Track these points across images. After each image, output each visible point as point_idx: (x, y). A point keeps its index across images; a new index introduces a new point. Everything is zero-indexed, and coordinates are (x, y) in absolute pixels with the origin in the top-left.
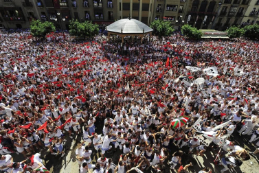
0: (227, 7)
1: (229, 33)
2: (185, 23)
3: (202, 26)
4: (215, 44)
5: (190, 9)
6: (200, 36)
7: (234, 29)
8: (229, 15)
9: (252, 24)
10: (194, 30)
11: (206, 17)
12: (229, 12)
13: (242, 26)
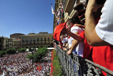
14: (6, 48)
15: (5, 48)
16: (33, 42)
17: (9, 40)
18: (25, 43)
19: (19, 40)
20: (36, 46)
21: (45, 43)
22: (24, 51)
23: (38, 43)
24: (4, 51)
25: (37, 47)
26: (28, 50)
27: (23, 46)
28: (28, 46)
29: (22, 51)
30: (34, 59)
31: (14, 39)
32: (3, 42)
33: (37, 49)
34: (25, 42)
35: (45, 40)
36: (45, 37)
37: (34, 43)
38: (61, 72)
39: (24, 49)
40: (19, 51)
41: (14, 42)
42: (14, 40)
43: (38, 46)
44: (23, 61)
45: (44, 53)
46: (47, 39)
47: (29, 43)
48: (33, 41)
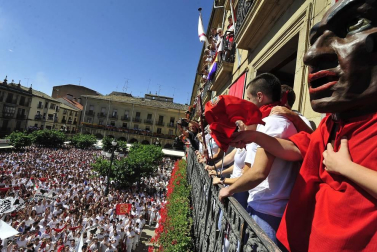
1: (12, 141)
7: (18, 135)
8: (4, 117)
9: (42, 128)
12: (4, 113)
13: (30, 131)
14: (36, 125)
15: (31, 124)
16: (119, 123)
17: (47, 102)
18: (95, 121)
19: (79, 107)
20: (129, 137)
21: (159, 131)
22: (87, 145)
23: (136, 126)
24: (28, 133)
25: (131, 141)
26: (100, 144)
27: (88, 129)
28: (104, 133)
29: (82, 143)
30: (113, 176)
31: (64, 103)
32: (28, 105)
33: (129, 145)
34: (96, 118)
35: (160, 122)
36: (162, 113)
37: (125, 125)
38: (186, 241)
39: (90, 138)
40: (74, 144)
41: (62, 111)
42: (63, 106)
43: (135, 137)
44: (79, 176)
45: (150, 163)
46: (166, 121)
47: (107, 122)
48: (120, 118)
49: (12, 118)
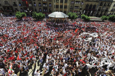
0: (101, 8)
1: (102, 19)
2: (83, 14)
3: (90, 15)
4: (96, 23)
5: (85, 8)
6: (89, 19)
7: (104, 16)
8: (102, 11)
9: (112, 14)
10: (86, 17)
11: (92, 11)
12: (102, 10)
13: (108, 15)
49: (104, 11)
